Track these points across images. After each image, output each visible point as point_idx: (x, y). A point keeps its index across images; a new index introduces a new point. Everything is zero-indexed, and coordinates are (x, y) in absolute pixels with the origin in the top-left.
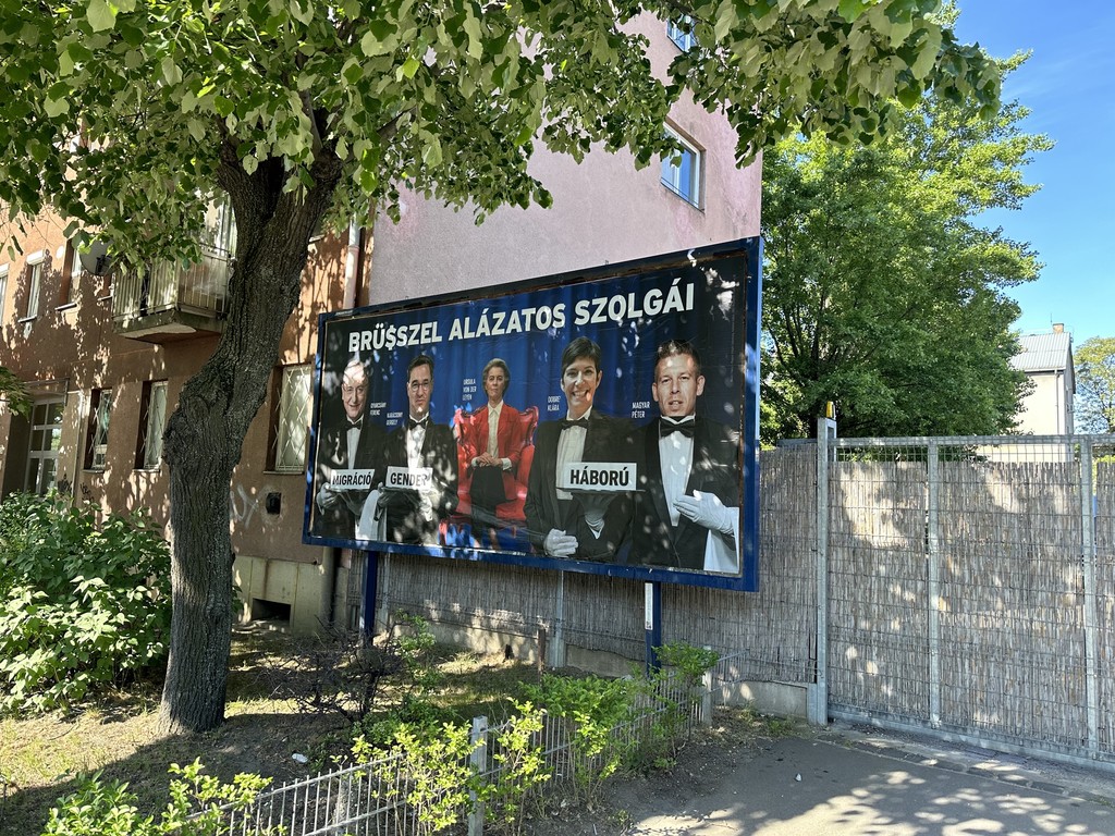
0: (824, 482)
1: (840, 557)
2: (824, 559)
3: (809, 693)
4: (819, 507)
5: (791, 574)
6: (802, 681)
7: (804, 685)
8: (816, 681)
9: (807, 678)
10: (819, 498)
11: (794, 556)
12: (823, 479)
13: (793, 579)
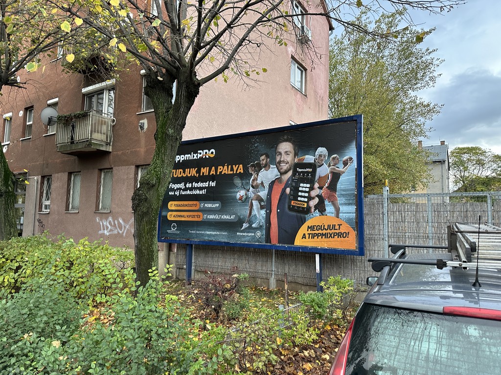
0: (386, 212)
1: (393, 241)
4: (384, 222)
5: (373, 249)
10: (384, 218)
11: (374, 241)
12: (385, 210)
13: (375, 250)
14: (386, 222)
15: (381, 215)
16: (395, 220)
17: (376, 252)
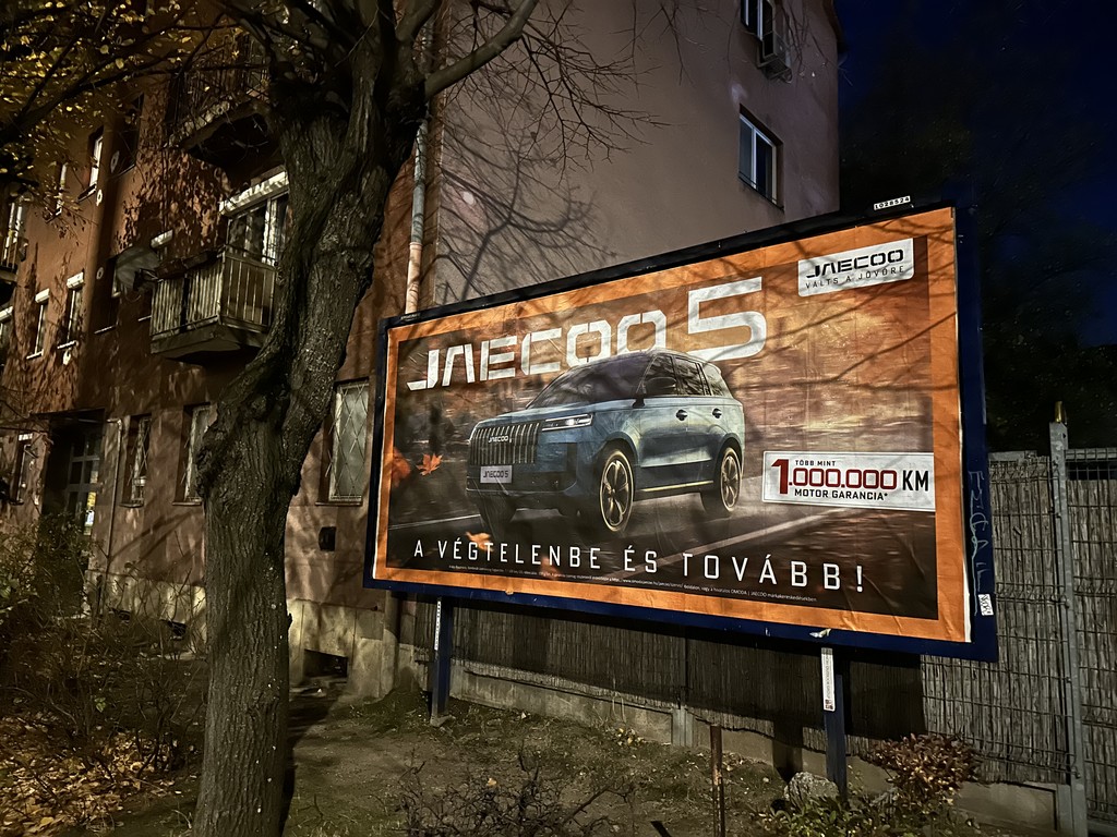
0: (1064, 508)
1: (1089, 609)
2: (1070, 613)
3: (1060, 798)
4: (1059, 543)
5: (1021, 634)
6: (1045, 782)
7: (1052, 786)
8: (1068, 782)
9: (1056, 779)
10: (1059, 530)
11: (1025, 609)
12: (1062, 506)
13: (1027, 639)
14: (1067, 543)
15: (1046, 519)
16: (1095, 538)
17: (1032, 645)
